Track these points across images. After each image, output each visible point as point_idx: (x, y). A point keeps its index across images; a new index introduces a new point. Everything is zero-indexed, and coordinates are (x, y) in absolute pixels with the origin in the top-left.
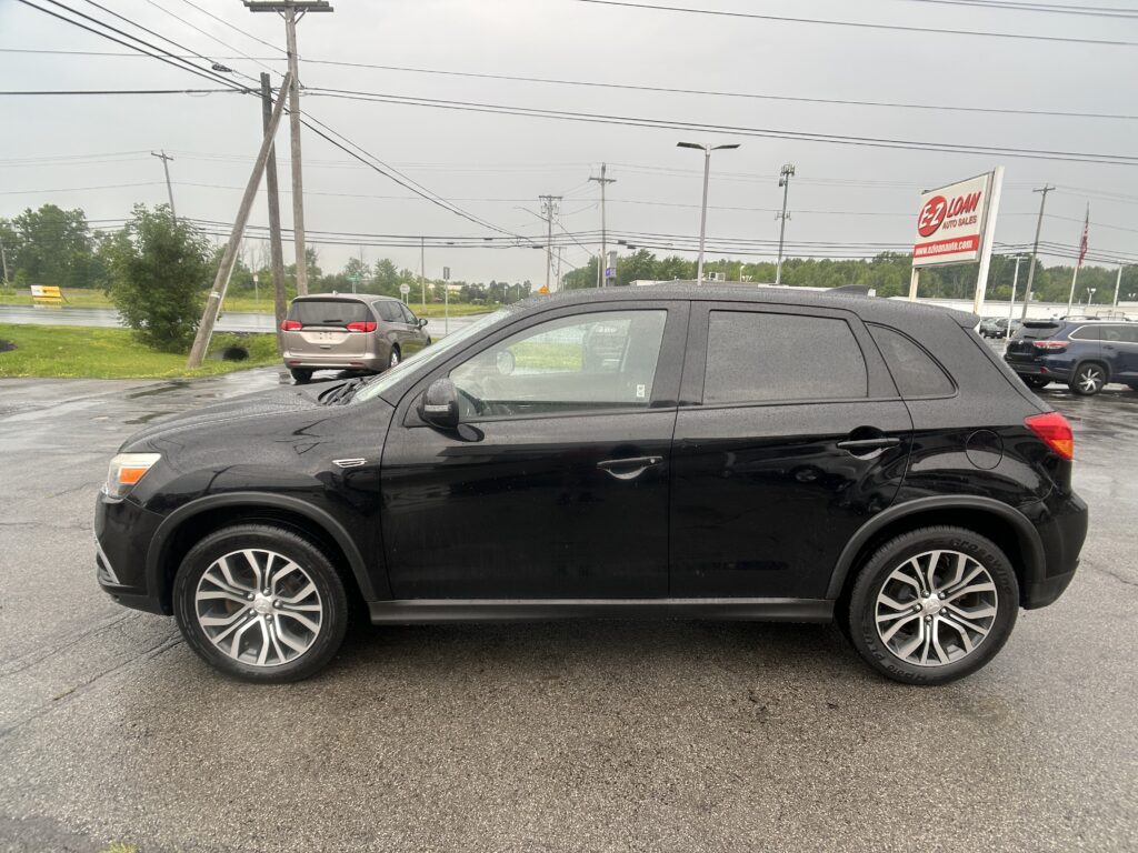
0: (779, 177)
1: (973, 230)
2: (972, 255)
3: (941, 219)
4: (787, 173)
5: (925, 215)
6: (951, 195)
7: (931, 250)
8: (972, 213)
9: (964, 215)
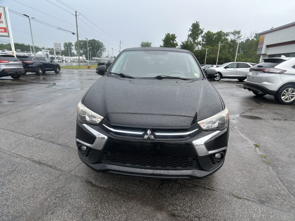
2: (6, 34)
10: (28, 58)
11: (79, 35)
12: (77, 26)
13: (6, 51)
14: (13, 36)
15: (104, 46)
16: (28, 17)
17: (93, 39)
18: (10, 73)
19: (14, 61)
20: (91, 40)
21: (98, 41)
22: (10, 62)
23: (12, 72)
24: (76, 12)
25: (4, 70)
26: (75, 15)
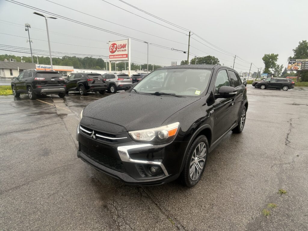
0: (25, 28)
1: (126, 53)
2: (127, 59)
3: (116, 49)
4: (28, 26)
5: (111, 48)
6: (118, 43)
7: (114, 57)
8: (125, 49)
9: (123, 49)
10: (140, 76)
11: (189, 53)
12: (189, 45)
13: (138, 71)
14: (131, 60)
15: (219, 62)
16: (147, 43)
17: (208, 55)
18: (122, 88)
19: (127, 79)
20: (206, 56)
21: (214, 57)
22: (124, 80)
23: (125, 87)
24: (190, 32)
25: (120, 85)
26: (189, 35)
